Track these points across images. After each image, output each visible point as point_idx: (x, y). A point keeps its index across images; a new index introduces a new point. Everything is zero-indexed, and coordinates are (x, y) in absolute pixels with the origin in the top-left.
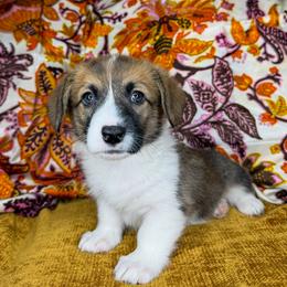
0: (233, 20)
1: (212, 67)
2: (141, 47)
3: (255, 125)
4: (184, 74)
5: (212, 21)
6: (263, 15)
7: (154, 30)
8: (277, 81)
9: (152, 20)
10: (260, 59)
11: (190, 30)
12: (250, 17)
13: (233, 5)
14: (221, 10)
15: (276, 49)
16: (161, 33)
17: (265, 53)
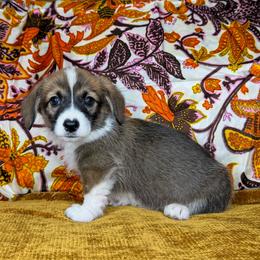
1: (147, 25)
2: (85, 10)
3: (179, 68)
4: (122, 29)
8: (202, 37)
10: (188, 23)
11: (131, 4)
15: (201, 17)
17: (192, 18)
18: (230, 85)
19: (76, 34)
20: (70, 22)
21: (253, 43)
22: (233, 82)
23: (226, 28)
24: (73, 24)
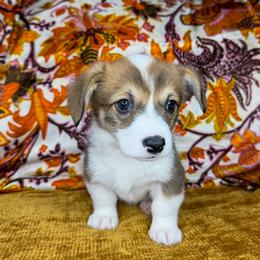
0: (153, 42)
2: (67, 56)
5: (134, 40)
6: (179, 40)
7: (81, 41)
9: (79, 30)
11: (115, 45)
12: (167, 40)
13: (153, 27)
14: (143, 31)
16: (88, 44)
18: (213, 155)
19: (60, 90)
20: (52, 74)
21: (235, 109)
22: (216, 152)
23: (211, 86)
24: (56, 76)
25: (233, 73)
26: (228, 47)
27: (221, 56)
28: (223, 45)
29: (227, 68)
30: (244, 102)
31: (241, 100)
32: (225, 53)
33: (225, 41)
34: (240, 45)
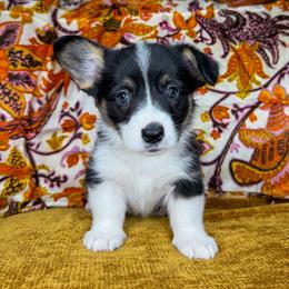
25: (256, 38)
26: (250, 17)
27: (244, 24)
28: (246, 17)
29: (250, 34)
30: (271, 61)
31: (267, 60)
32: (248, 22)
33: (248, 13)
34: (264, 17)
